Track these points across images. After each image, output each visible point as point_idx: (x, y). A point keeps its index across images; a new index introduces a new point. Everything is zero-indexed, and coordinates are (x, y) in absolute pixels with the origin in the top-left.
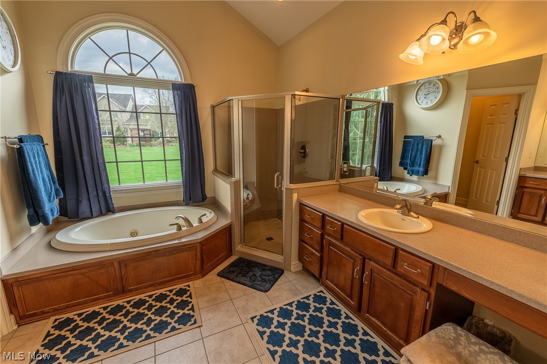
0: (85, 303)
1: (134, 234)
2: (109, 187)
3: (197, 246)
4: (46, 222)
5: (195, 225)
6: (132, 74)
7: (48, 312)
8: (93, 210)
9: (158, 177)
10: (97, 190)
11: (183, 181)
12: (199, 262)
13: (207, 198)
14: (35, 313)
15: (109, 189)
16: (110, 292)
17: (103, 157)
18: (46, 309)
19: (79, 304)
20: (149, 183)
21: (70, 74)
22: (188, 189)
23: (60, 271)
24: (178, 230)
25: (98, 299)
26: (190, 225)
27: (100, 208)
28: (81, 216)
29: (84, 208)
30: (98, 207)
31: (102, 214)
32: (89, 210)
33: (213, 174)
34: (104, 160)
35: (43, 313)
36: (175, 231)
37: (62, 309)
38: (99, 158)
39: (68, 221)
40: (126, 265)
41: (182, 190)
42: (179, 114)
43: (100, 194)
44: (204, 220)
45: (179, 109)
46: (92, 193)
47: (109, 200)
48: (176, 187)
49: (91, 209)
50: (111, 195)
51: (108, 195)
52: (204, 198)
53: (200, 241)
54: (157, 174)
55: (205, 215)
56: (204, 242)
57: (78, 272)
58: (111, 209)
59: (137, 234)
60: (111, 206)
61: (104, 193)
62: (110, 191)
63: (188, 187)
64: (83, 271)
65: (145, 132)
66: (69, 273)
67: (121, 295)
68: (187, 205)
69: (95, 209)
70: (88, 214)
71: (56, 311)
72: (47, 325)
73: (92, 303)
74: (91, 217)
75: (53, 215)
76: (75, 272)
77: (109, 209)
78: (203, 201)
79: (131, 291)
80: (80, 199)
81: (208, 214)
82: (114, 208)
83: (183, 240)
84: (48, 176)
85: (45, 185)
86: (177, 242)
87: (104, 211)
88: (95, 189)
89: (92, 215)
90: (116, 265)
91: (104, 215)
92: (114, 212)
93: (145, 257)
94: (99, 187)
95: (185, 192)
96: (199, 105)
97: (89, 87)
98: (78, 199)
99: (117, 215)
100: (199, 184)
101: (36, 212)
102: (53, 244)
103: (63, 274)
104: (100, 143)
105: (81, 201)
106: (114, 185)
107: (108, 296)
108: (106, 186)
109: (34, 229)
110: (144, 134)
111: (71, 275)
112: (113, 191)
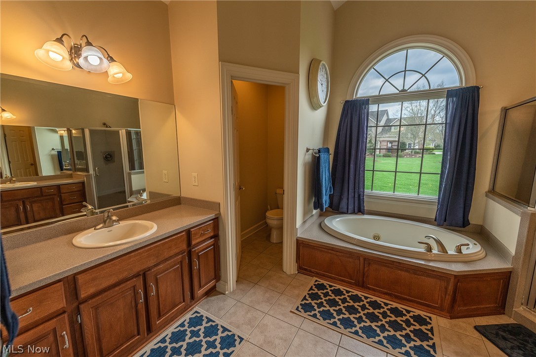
0: (334, 278)
1: (377, 238)
2: (364, 191)
3: (450, 279)
4: (322, 210)
5: (450, 252)
6: (404, 90)
7: (313, 273)
8: (349, 208)
9: (401, 188)
10: (355, 192)
11: (439, 198)
12: (448, 298)
13: (470, 224)
14: (307, 269)
15: (364, 193)
16: (353, 280)
17: (364, 165)
18: (313, 270)
19: (330, 277)
20: (399, 194)
21: (354, 101)
22: (445, 208)
23: (325, 247)
24: (428, 251)
25: (343, 281)
26: (443, 250)
27: (354, 207)
28: (340, 210)
29: (343, 204)
30: (353, 206)
31: (354, 212)
32: (347, 207)
33: (486, 196)
34: (364, 168)
35: (310, 271)
36: (423, 250)
37: (320, 275)
38: (361, 166)
39: (333, 212)
40: (369, 263)
41: (435, 207)
42: (450, 123)
43: (356, 196)
44: (464, 250)
45: (451, 117)
46: (351, 195)
47: (362, 202)
48: (429, 203)
49: (348, 206)
50: (364, 199)
51: (361, 198)
52: (465, 223)
53: (455, 274)
54: (400, 185)
55: (468, 245)
56: (460, 278)
57: (335, 253)
58: (362, 210)
59: (379, 239)
60: (362, 208)
61: (359, 196)
62: (364, 195)
63: (445, 205)
64: (338, 253)
65: (394, 144)
66: (330, 251)
67: (360, 288)
68: (439, 225)
69: (351, 207)
70: (345, 210)
71: (318, 275)
72: (312, 281)
73: (339, 282)
74: (346, 213)
75: (326, 205)
76: (333, 252)
77: (360, 210)
78: (464, 226)
79: (369, 288)
80: (342, 197)
81: (471, 246)
82: (364, 210)
83: (431, 264)
84: (328, 177)
85: (325, 183)
86: (423, 263)
87: (356, 211)
88: (353, 191)
89: (348, 212)
90: (362, 259)
91: (356, 214)
92: (363, 214)
93: (387, 265)
94: (356, 191)
95: (440, 210)
96: (481, 109)
97: (365, 108)
98: (341, 196)
99: (366, 217)
100: (462, 205)
101: (318, 200)
102: (322, 225)
103: (326, 250)
104: (364, 153)
105: (342, 199)
106: (367, 191)
107: (350, 283)
108: (362, 190)
109: (315, 212)
110: (392, 146)
111: (330, 253)
112: (366, 195)
